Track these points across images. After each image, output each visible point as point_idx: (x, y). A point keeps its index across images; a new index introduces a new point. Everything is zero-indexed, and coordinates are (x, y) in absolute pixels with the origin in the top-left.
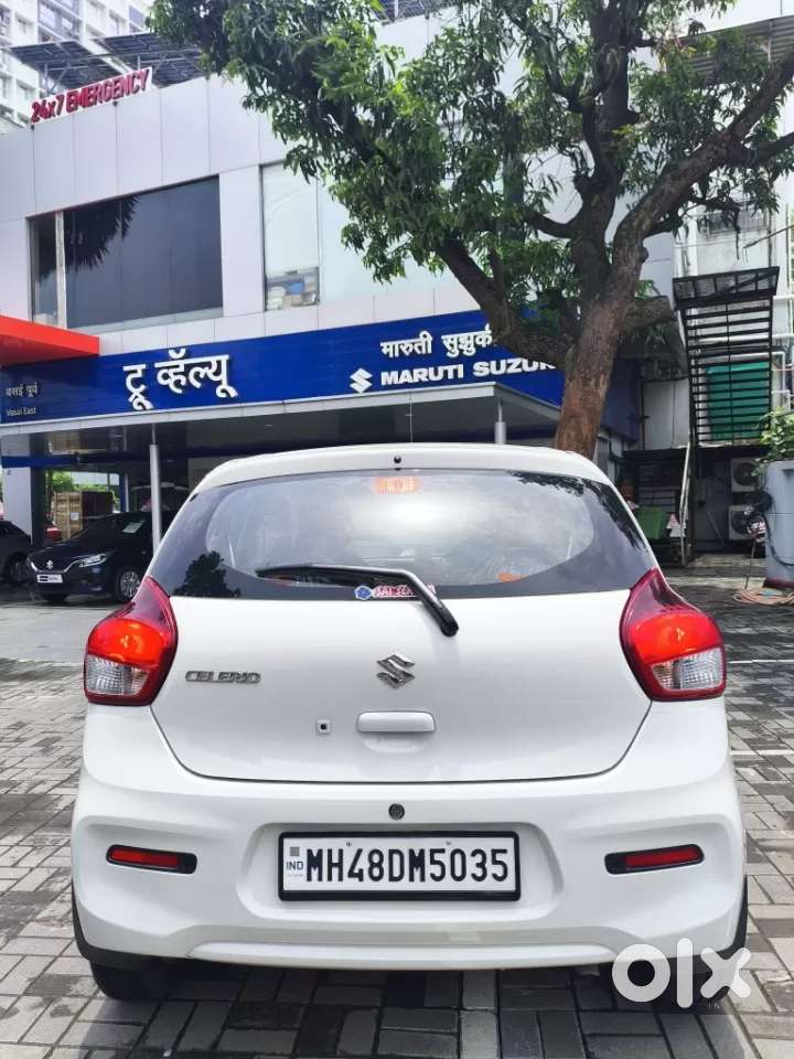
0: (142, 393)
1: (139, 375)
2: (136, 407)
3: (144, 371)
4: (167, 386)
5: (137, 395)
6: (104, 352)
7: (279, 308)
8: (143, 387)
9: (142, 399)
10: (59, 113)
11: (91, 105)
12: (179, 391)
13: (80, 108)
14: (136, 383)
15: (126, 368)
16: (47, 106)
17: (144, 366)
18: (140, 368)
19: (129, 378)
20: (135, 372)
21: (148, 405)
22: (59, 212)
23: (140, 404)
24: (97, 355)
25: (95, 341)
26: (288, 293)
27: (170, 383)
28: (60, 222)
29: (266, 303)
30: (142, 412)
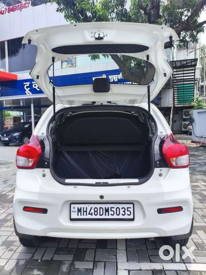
0: (29, 90)
1: (28, 85)
2: (27, 93)
4: (36, 88)
5: (27, 90)
6: (18, 79)
7: (65, 68)
10: (5, 13)
11: (14, 11)
12: (39, 90)
13: (11, 12)
14: (27, 87)
15: (24, 83)
16: (2, 11)
17: (29, 83)
19: (25, 86)
20: (27, 84)
21: (30, 93)
22: (6, 41)
23: (28, 93)
24: (17, 80)
25: (16, 76)
26: (68, 64)
28: (6, 43)
29: (62, 67)
30: (29, 95)
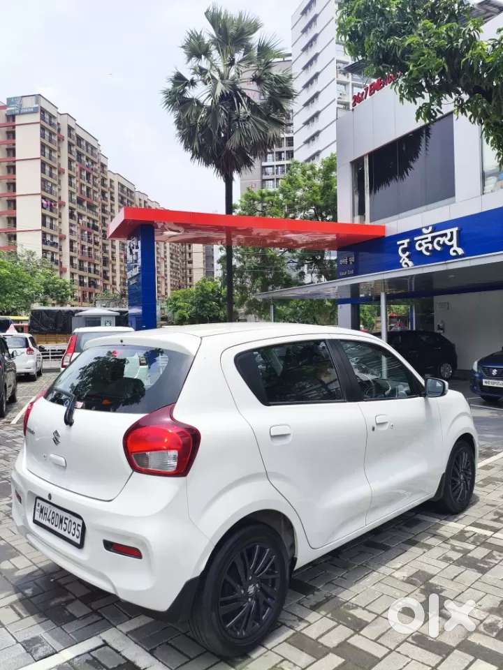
0: (407, 257)
1: (406, 246)
2: (403, 265)
3: (408, 243)
4: (421, 251)
5: (404, 258)
6: (388, 234)
7: (492, 191)
8: (407, 253)
9: (407, 260)
10: (365, 98)
11: (382, 88)
12: (428, 254)
13: (376, 92)
14: (404, 251)
15: (398, 243)
16: (360, 96)
17: (408, 240)
18: (406, 241)
19: (401, 248)
20: (403, 244)
21: (410, 263)
22: (366, 155)
23: (406, 264)
24: (384, 237)
25: (383, 228)
26: (499, 180)
27: (423, 249)
28: (366, 160)
29: (483, 190)
30: (408, 269)
